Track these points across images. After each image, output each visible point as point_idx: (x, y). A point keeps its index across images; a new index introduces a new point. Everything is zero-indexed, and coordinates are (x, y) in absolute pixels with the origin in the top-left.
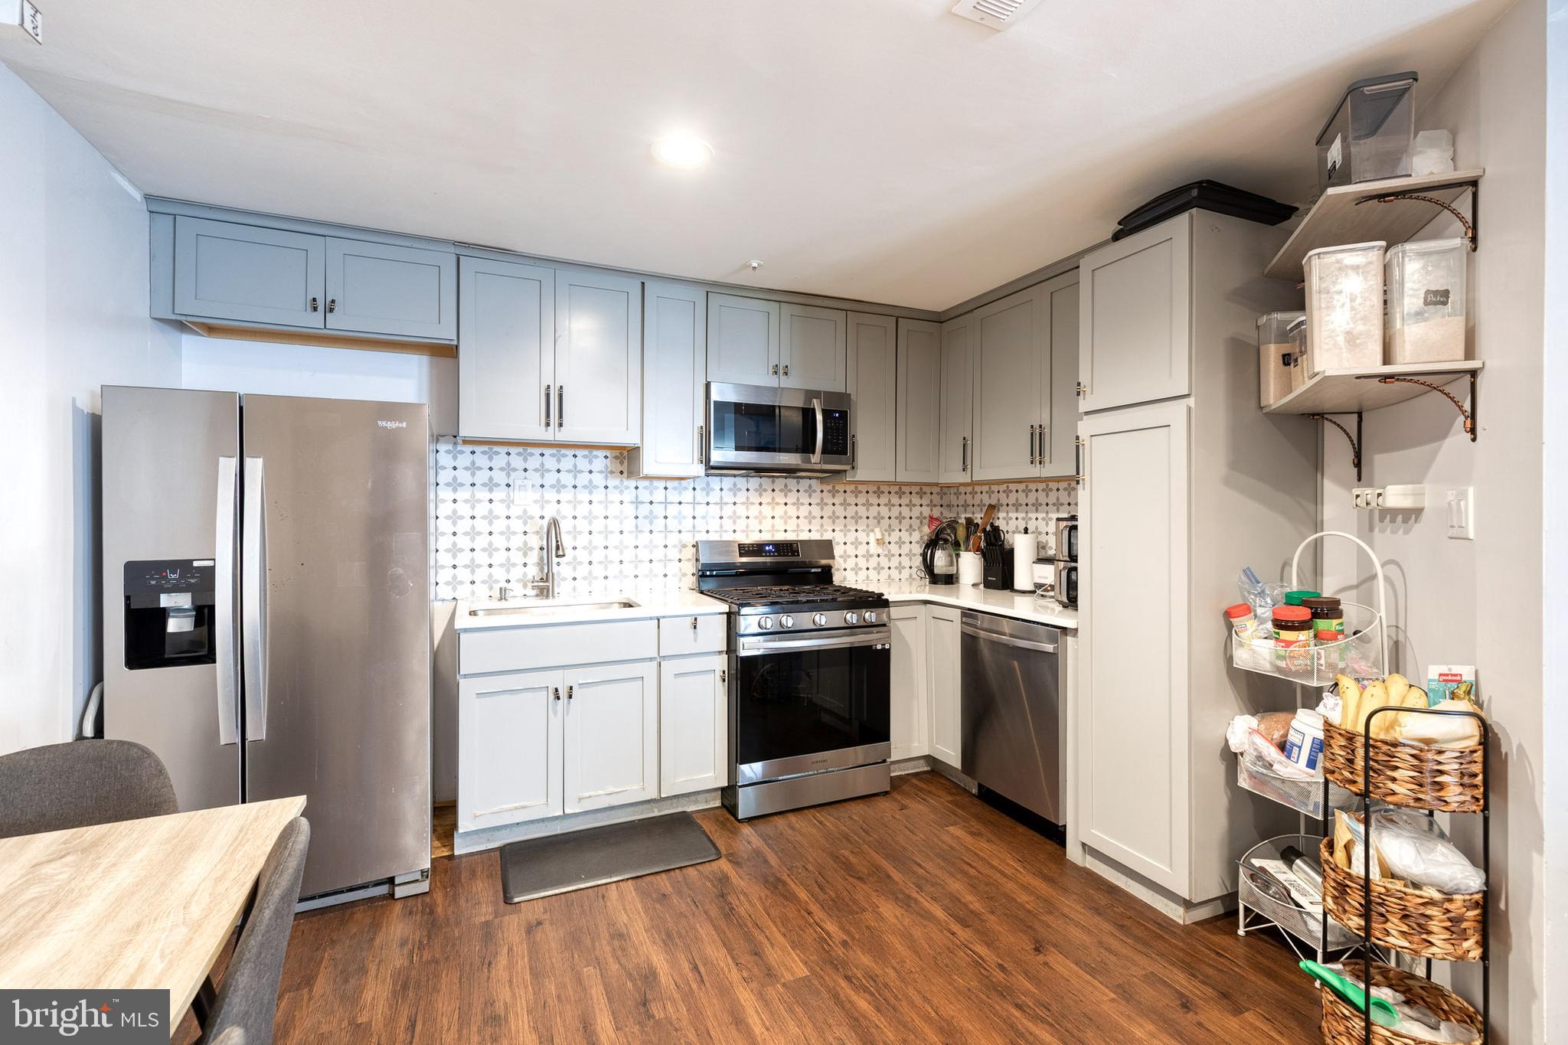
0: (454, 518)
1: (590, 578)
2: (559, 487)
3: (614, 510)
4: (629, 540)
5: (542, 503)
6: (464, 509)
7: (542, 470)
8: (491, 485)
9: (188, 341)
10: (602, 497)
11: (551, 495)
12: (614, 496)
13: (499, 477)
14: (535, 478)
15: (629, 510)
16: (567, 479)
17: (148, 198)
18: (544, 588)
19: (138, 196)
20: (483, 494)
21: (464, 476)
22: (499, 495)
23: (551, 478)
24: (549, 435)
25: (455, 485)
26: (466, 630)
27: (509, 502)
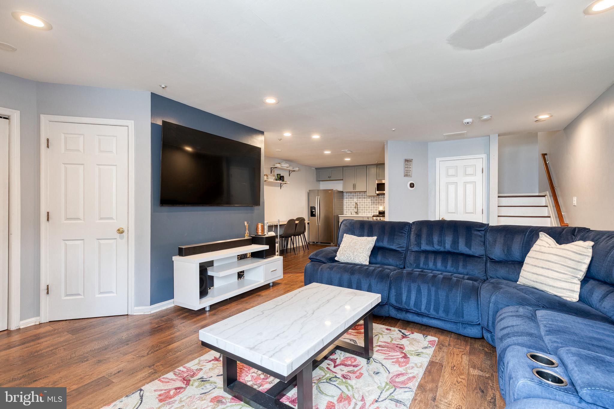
0: (347, 203)
1: (364, 212)
2: (360, 198)
3: (368, 201)
4: (370, 206)
5: (358, 200)
6: (348, 202)
7: (358, 195)
8: (351, 198)
9: (321, 182)
10: (366, 199)
11: (359, 199)
12: (368, 199)
13: (352, 197)
14: (357, 197)
15: (370, 201)
16: (361, 197)
17: (316, 168)
18: (357, 213)
19: (314, 169)
20: (350, 200)
21: (348, 197)
22: (352, 199)
23: (359, 197)
24: (354, 191)
25: (347, 198)
26: (340, 216)
27: (353, 200)
